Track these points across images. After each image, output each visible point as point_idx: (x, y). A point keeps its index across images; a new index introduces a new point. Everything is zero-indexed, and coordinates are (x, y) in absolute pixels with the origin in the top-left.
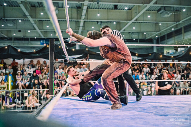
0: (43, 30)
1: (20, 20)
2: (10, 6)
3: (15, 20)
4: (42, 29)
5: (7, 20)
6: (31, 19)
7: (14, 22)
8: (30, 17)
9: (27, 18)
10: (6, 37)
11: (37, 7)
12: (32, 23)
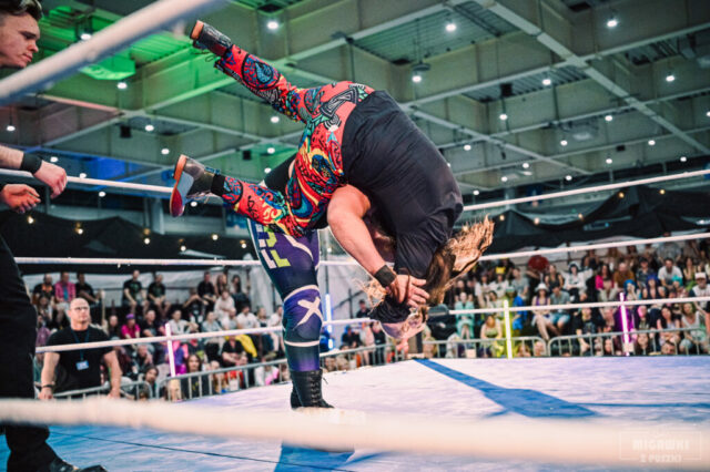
0: (699, 127)
1: (607, 114)
2: (569, 81)
3: (595, 117)
4: (693, 128)
5: (570, 124)
6: (640, 106)
7: (593, 127)
8: (633, 99)
9: (626, 104)
10: (585, 173)
11: (656, 59)
12: (648, 117)
